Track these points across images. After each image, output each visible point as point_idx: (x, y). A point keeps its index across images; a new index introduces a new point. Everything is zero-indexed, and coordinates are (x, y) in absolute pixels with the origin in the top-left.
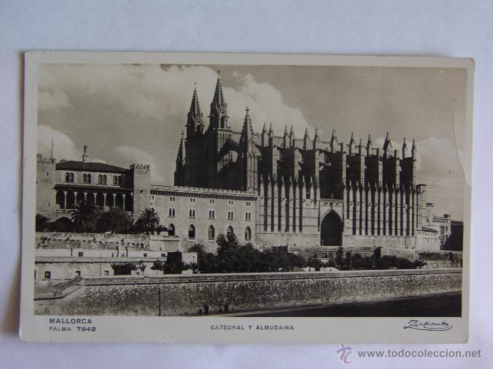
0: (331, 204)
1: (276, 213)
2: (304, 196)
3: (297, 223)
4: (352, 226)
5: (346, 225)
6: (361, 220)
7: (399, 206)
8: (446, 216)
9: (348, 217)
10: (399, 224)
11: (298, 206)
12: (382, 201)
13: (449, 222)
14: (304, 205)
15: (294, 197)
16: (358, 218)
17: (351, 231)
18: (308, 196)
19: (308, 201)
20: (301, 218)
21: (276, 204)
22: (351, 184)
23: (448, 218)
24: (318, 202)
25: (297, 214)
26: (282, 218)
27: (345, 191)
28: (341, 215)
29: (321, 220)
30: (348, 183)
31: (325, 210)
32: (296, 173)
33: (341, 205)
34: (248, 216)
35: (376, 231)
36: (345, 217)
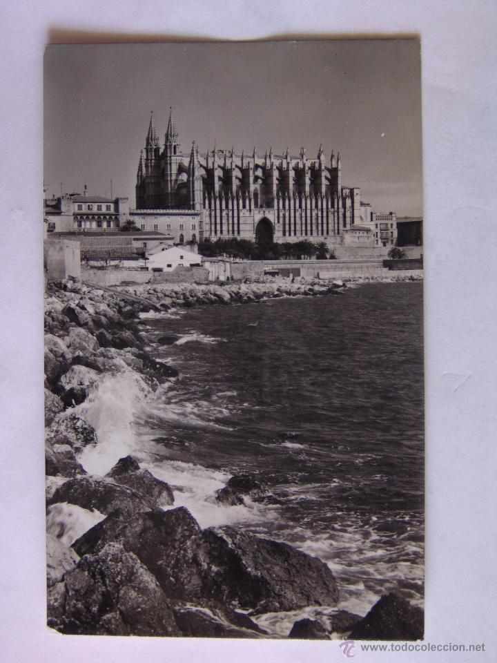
0: (264, 212)
1: (218, 221)
2: (241, 207)
3: (236, 228)
4: (282, 229)
5: (276, 228)
6: (290, 224)
7: (325, 210)
8: (391, 214)
9: (278, 222)
10: (325, 225)
11: (236, 215)
12: (309, 207)
13: (394, 219)
14: (241, 215)
15: (233, 208)
16: (287, 222)
17: (281, 233)
18: (244, 207)
19: (244, 211)
20: (239, 224)
21: (218, 214)
22: (280, 195)
23: (393, 215)
24: (252, 211)
25: (236, 221)
26: (223, 225)
27: (276, 201)
28: (272, 220)
29: (256, 225)
30: (278, 194)
31: (258, 216)
32: (234, 188)
33: (273, 212)
34: (194, 227)
35: (304, 232)
36: (276, 221)
